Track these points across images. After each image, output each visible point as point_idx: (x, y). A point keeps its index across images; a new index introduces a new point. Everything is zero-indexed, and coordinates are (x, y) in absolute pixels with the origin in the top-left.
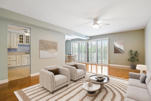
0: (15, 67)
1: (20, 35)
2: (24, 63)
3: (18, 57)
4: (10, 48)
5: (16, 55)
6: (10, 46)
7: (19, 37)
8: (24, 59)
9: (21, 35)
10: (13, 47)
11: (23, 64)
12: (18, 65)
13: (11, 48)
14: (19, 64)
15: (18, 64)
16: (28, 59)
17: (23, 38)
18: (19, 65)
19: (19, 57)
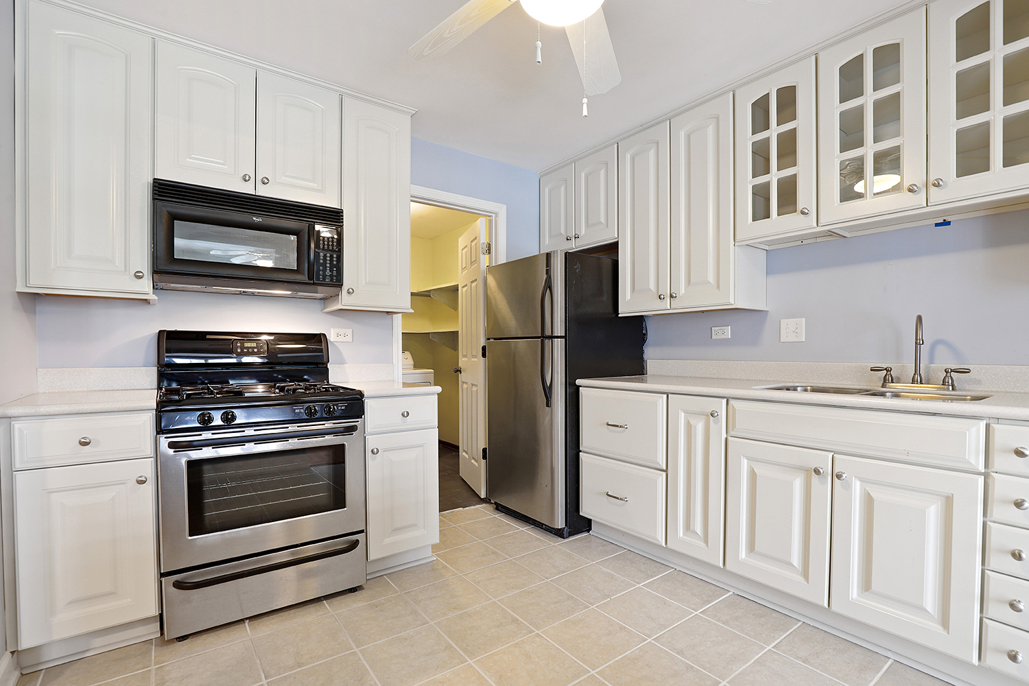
2: (752, 548)
3: (689, 428)
5: (667, 395)
7: (747, 142)
10: (686, 299)
11: (743, 560)
12: (681, 540)
14: (698, 528)
15: (688, 527)
17: (803, 120)
18: (698, 549)
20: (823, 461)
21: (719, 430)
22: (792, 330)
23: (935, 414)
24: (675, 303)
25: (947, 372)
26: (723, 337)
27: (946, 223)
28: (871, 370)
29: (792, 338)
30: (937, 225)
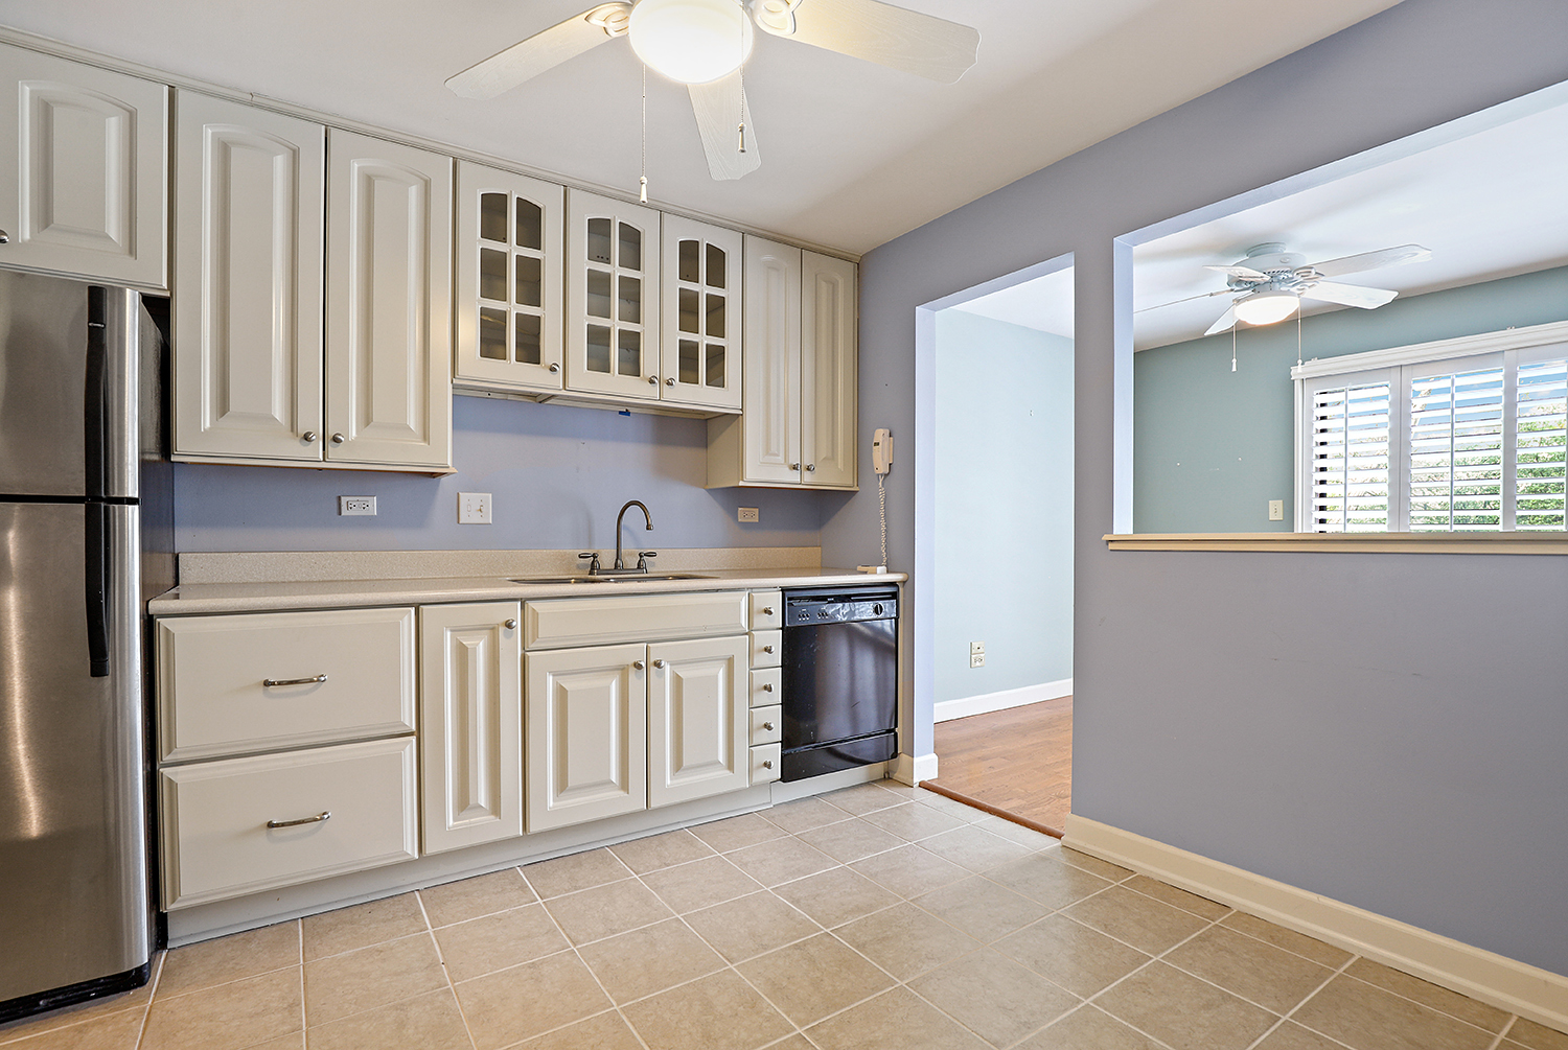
0: (409, 864)
1: (493, 206)
2: (562, 786)
3: (463, 655)
4: (311, 455)
5: (417, 606)
6: (310, 420)
7: (474, 244)
8: (562, 694)
9: (515, 190)
10: (359, 447)
11: (552, 808)
12: (451, 827)
13: (339, 457)
14: (482, 797)
15: (464, 803)
16: (636, 682)
17: (549, 255)
18: (483, 827)
19: (480, 647)
20: (636, 653)
21: (511, 646)
22: (476, 508)
23: (717, 591)
24: (335, 452)
25: (641, 556)
26: (363, 513)
27: (627, 413)
28: (580, 557)
29: (476, 519)
30: (621, 413)
